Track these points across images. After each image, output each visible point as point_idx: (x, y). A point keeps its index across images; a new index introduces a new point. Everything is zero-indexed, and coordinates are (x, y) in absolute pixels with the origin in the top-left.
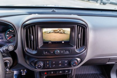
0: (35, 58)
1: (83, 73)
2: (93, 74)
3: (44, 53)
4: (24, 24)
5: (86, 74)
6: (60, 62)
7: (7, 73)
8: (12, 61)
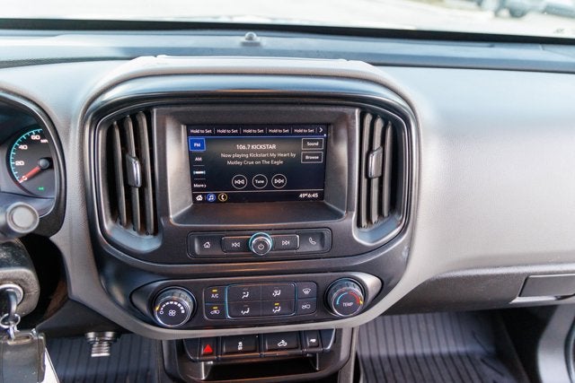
0: (152, 273)
1: (401, 352)
2: (450, 356)
3: (196, 246)
4: (98, 102)
5: (415, 357)
6: (277, 293)
7: (9, 343)
8: (35, 288)
